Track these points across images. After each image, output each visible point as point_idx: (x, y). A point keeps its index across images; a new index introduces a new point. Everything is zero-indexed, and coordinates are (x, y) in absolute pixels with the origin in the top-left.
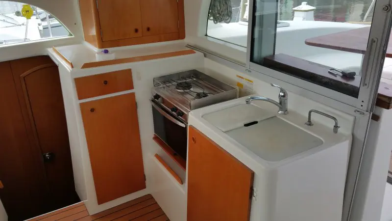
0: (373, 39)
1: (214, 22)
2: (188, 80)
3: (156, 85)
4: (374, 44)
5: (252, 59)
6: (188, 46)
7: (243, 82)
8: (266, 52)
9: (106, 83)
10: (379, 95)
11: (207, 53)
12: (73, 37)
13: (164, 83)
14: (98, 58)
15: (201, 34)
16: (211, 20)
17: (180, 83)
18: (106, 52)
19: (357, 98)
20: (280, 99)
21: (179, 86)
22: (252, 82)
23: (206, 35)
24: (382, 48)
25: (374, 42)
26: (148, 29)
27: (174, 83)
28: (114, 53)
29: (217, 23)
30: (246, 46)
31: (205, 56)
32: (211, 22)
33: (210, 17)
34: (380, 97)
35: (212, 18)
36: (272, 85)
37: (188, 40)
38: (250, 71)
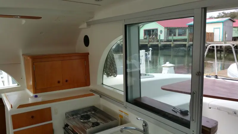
0: (193, 92)
1: (107, 76)
2: (89, 113)
3: (67, 117)
4: (195, 95)
5: (127, 100)
6: (92, 91)
7: (123, 114)
8: (135, 96)
9: (33, 117)
10: (203, 126)
11: (102, 95)
12: (20, 86)
13: (73, 115)
14: (30, 101)
15: (99, 83)
16: (105, 75)
17: (83, 116)
18: (36, 96)
19: (190, 129)
20: (144, 128)
21: (82, 117)
22: (128, 115)
23: (103, 84)
24: (200, 98)
25: (195, 93)
26: (67, 81)
27: (79, 116)
28: (42, 97)
29: (108, 77)
30: (123, 91)
31: (101, 97)
32: (105, 76)
33: (105, 73)
34: (203, 128)
35: (106, 74)
36: (138, 119)
37: (91, 87)
38: (127, 108)
